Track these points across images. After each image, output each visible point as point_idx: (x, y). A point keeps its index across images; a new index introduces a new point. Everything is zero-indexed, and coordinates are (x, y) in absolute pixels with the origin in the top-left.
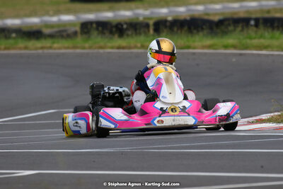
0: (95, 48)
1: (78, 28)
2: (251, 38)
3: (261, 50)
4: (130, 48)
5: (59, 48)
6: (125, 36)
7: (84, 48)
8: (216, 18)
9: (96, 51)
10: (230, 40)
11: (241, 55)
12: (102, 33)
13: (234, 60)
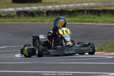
0: (23, 22)
1: (15, 14)
2: (85, 18)
3: (89, 23)
4: (36, 22)
5: (8, 22)
6: (35, 17)
7: (18, 22)
8: (71, 10)
9: (22, 23)
10: (77, 19)
11: (81, 24)
12: (25, 15)
13: (78, 27)
